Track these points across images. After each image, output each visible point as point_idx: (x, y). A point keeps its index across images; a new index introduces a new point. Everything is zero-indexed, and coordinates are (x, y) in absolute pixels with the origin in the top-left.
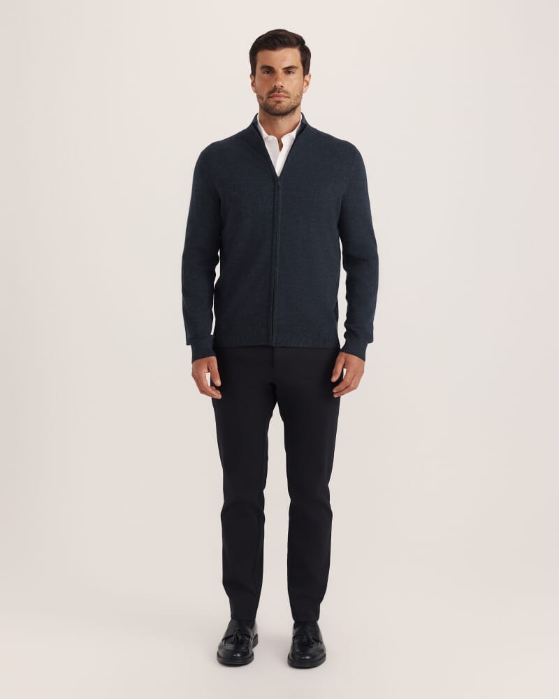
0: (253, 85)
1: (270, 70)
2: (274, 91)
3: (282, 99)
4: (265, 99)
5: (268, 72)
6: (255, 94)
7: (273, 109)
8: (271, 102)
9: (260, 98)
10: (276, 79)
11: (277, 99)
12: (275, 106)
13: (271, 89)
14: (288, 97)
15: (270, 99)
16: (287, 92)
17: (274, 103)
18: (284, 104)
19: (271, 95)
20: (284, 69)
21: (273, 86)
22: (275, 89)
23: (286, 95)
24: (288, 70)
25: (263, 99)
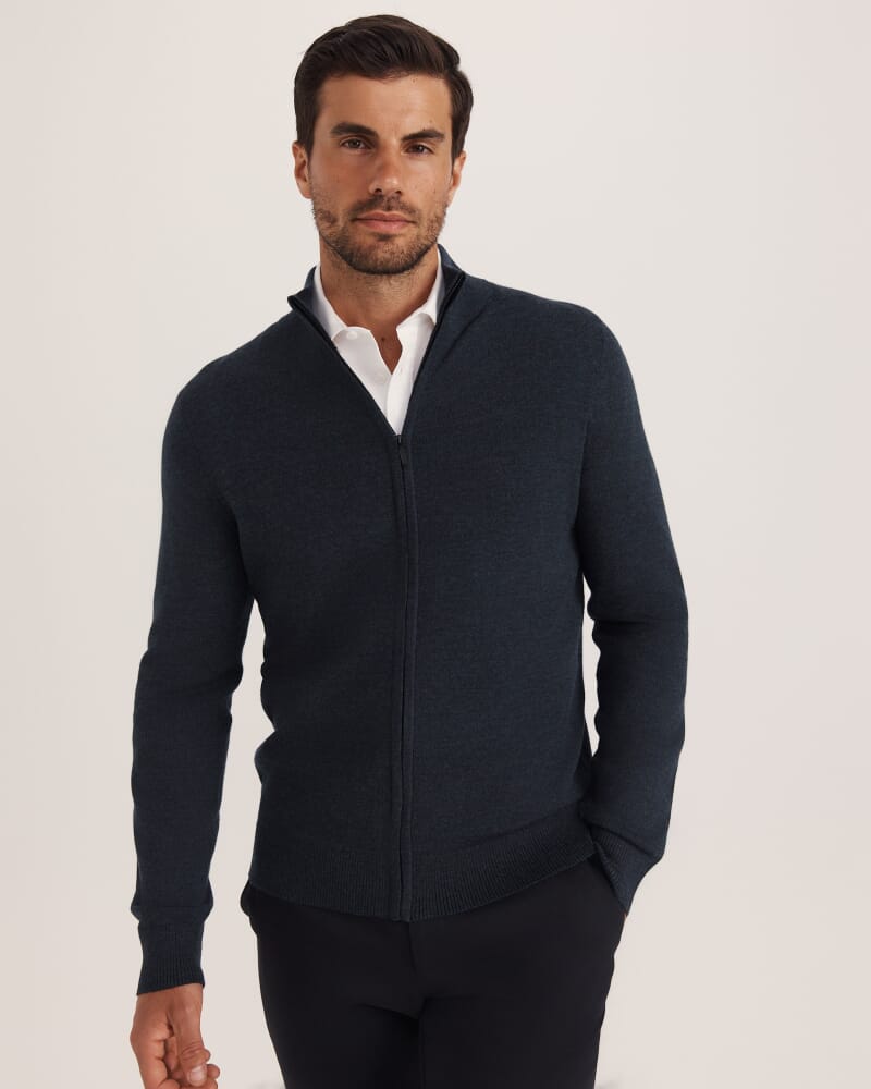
0: (299, 173)
1: (362, 138)
2: (373, 203)
3: (393, 229)
4: (340, 223)
5: (354, 145)
6: (308, 204)
7: (366, 257)
8: (363, 236)
9: (323, 216)
10: (384, 169)
11: (383, 228)
12: (372, 248)
13: (365, 197)
14: (413, 222)
15: (362, 227)
16: (411, 210)
17: (370, 241)
18: (401, 242)
19: (363, 215)
20: (406, 139)
21: (372, 188)
22: (377, 198)
23: (407, 216)
24: (415, 144)
25: (333, 221)
